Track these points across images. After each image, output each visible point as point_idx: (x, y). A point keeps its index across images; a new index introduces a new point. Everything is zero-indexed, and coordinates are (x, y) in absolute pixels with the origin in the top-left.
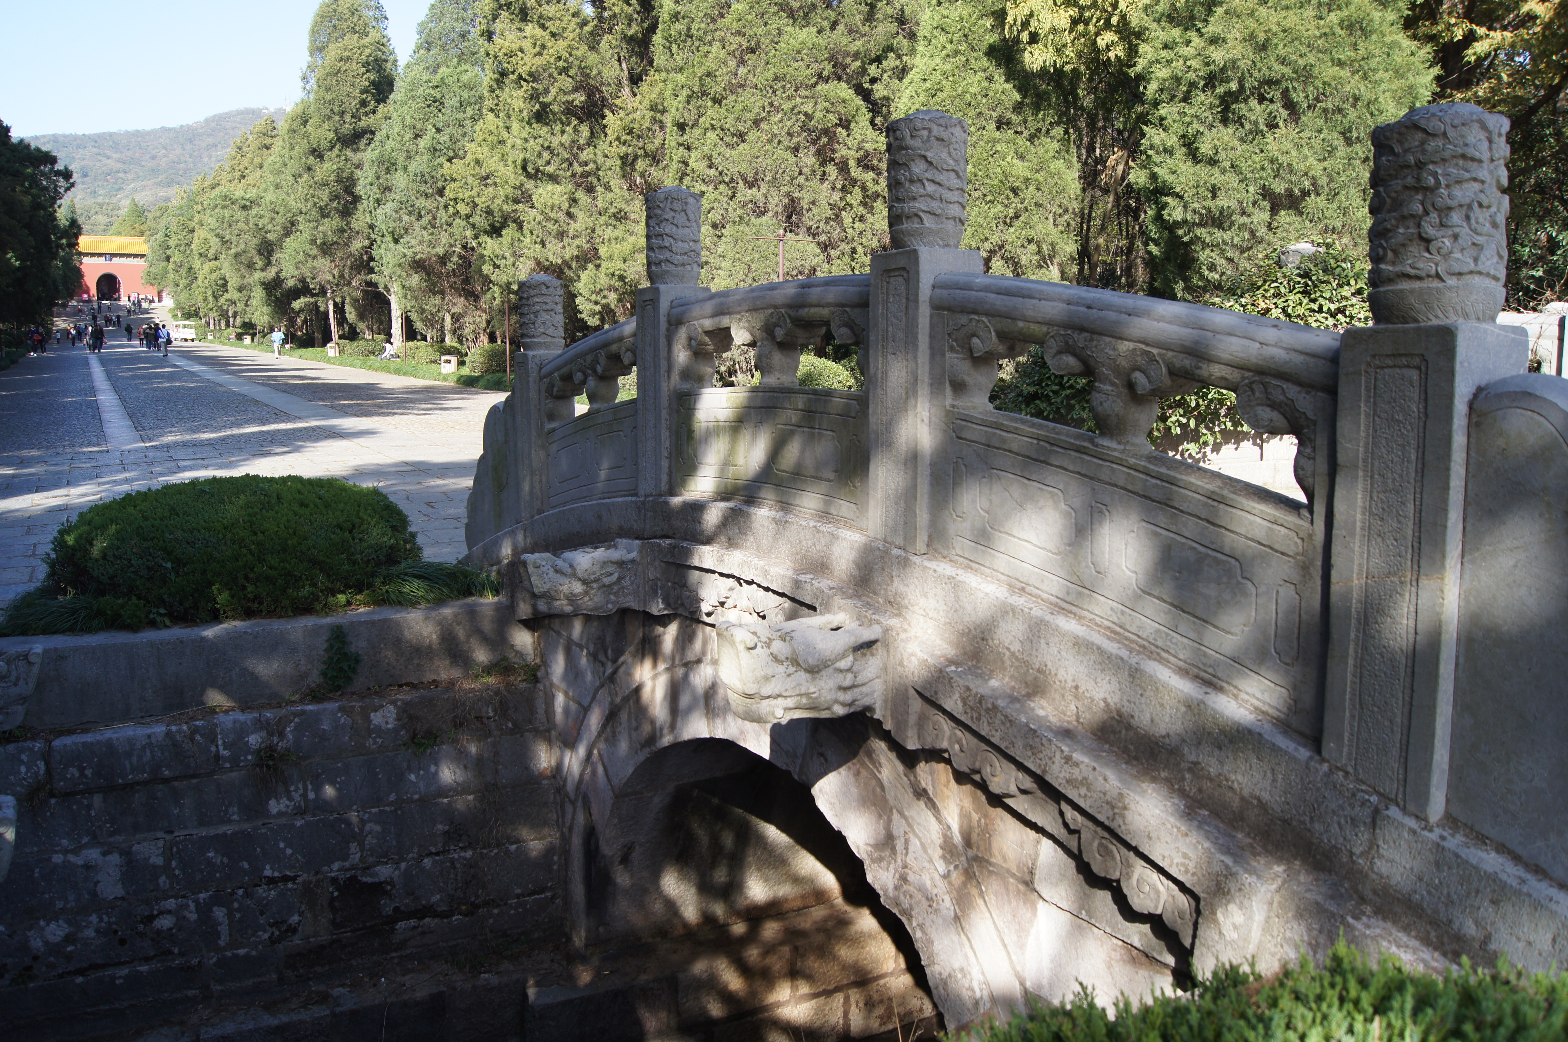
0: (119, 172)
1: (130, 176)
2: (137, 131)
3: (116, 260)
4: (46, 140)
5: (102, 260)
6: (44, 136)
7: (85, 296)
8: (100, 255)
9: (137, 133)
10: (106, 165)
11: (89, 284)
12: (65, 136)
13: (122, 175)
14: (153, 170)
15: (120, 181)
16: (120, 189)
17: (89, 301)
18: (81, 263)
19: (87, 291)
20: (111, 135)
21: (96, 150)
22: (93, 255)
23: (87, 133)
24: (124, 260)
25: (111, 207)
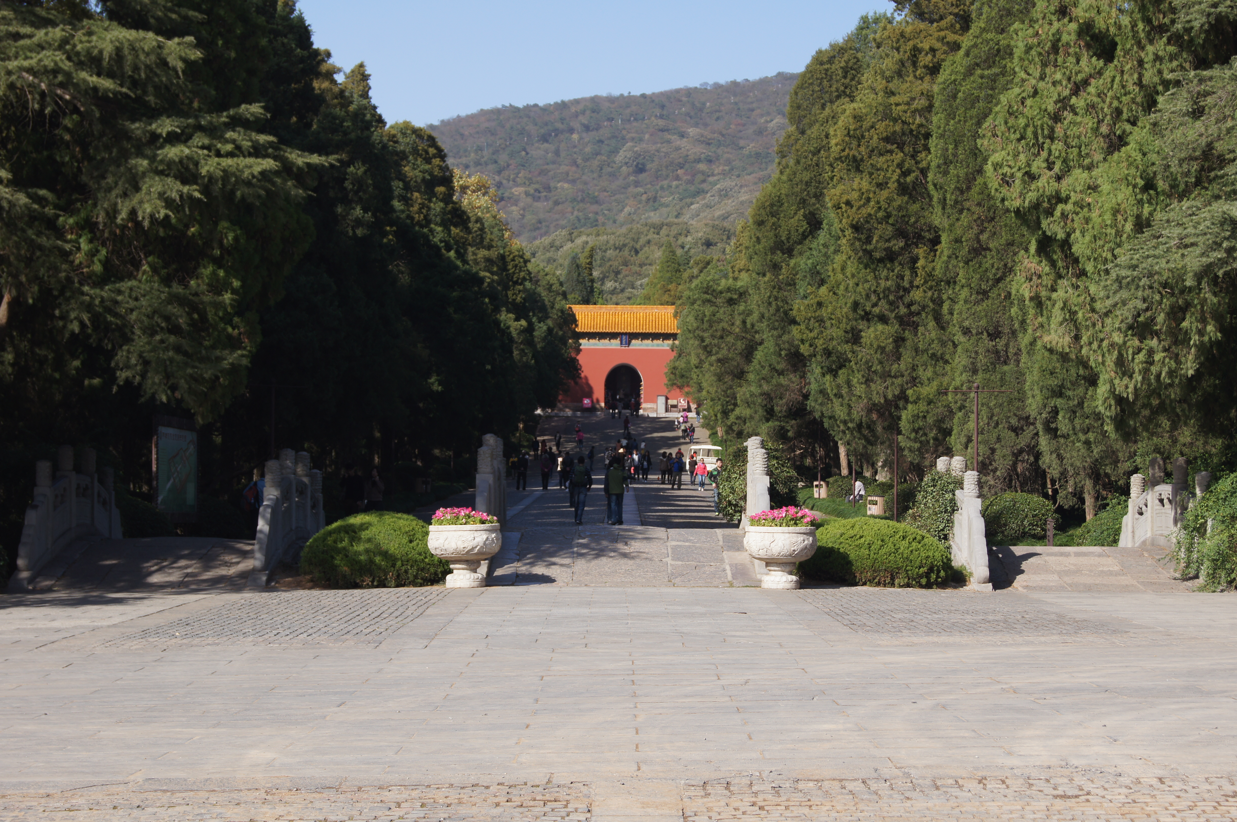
0: (699, 161)
1: (718, 169)
2: (735, 84)
3: (636, 344)
4: (580, 107)
5: (615, 344)
6: (577, 102)
7: (586, 401)
8: (612, 336)
9: (734, 88)
10: (678, 149)
11: (592, 382)
12: (611, 100)
13: (702, 166)
14: (758, 155)
15: (700, 177)
16: (700, 192)
17: (593, 409)
18: (578, 351)
19: (589, 393)
20: (690, 92)
21: (661, 123)
22: (602, 336)
23: (648, 92)
24: (648, 344)
25: (674, 231)
